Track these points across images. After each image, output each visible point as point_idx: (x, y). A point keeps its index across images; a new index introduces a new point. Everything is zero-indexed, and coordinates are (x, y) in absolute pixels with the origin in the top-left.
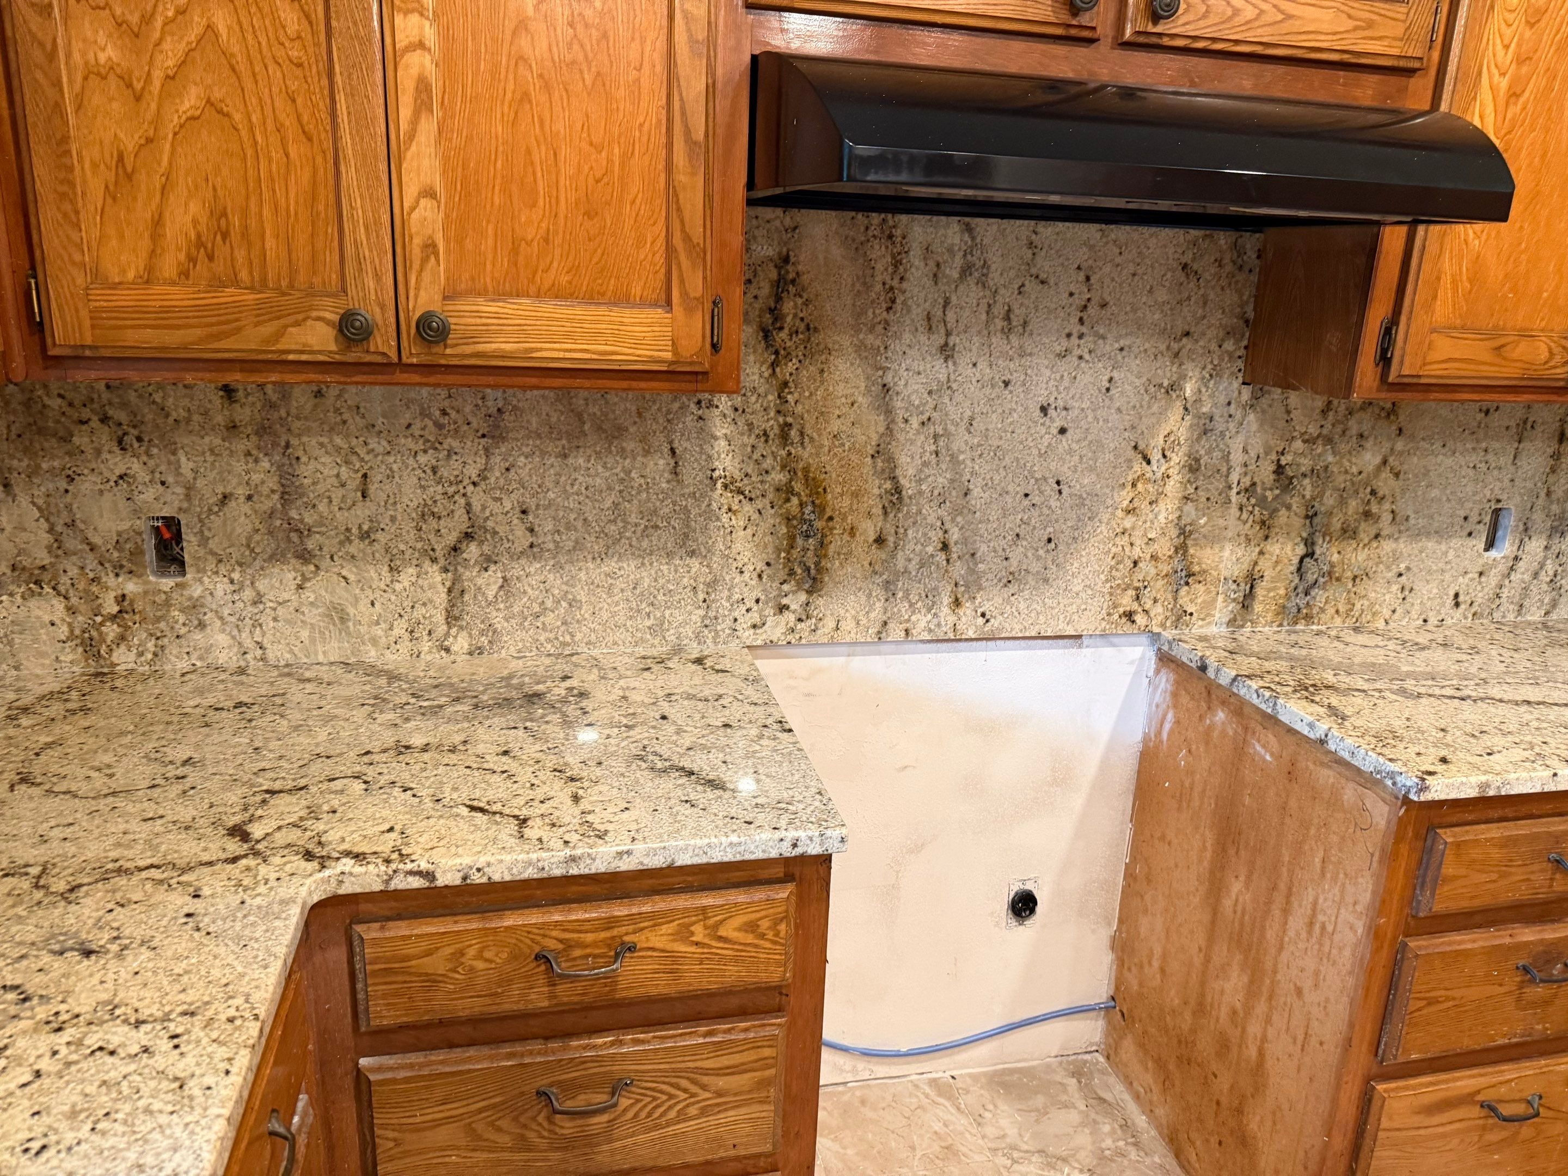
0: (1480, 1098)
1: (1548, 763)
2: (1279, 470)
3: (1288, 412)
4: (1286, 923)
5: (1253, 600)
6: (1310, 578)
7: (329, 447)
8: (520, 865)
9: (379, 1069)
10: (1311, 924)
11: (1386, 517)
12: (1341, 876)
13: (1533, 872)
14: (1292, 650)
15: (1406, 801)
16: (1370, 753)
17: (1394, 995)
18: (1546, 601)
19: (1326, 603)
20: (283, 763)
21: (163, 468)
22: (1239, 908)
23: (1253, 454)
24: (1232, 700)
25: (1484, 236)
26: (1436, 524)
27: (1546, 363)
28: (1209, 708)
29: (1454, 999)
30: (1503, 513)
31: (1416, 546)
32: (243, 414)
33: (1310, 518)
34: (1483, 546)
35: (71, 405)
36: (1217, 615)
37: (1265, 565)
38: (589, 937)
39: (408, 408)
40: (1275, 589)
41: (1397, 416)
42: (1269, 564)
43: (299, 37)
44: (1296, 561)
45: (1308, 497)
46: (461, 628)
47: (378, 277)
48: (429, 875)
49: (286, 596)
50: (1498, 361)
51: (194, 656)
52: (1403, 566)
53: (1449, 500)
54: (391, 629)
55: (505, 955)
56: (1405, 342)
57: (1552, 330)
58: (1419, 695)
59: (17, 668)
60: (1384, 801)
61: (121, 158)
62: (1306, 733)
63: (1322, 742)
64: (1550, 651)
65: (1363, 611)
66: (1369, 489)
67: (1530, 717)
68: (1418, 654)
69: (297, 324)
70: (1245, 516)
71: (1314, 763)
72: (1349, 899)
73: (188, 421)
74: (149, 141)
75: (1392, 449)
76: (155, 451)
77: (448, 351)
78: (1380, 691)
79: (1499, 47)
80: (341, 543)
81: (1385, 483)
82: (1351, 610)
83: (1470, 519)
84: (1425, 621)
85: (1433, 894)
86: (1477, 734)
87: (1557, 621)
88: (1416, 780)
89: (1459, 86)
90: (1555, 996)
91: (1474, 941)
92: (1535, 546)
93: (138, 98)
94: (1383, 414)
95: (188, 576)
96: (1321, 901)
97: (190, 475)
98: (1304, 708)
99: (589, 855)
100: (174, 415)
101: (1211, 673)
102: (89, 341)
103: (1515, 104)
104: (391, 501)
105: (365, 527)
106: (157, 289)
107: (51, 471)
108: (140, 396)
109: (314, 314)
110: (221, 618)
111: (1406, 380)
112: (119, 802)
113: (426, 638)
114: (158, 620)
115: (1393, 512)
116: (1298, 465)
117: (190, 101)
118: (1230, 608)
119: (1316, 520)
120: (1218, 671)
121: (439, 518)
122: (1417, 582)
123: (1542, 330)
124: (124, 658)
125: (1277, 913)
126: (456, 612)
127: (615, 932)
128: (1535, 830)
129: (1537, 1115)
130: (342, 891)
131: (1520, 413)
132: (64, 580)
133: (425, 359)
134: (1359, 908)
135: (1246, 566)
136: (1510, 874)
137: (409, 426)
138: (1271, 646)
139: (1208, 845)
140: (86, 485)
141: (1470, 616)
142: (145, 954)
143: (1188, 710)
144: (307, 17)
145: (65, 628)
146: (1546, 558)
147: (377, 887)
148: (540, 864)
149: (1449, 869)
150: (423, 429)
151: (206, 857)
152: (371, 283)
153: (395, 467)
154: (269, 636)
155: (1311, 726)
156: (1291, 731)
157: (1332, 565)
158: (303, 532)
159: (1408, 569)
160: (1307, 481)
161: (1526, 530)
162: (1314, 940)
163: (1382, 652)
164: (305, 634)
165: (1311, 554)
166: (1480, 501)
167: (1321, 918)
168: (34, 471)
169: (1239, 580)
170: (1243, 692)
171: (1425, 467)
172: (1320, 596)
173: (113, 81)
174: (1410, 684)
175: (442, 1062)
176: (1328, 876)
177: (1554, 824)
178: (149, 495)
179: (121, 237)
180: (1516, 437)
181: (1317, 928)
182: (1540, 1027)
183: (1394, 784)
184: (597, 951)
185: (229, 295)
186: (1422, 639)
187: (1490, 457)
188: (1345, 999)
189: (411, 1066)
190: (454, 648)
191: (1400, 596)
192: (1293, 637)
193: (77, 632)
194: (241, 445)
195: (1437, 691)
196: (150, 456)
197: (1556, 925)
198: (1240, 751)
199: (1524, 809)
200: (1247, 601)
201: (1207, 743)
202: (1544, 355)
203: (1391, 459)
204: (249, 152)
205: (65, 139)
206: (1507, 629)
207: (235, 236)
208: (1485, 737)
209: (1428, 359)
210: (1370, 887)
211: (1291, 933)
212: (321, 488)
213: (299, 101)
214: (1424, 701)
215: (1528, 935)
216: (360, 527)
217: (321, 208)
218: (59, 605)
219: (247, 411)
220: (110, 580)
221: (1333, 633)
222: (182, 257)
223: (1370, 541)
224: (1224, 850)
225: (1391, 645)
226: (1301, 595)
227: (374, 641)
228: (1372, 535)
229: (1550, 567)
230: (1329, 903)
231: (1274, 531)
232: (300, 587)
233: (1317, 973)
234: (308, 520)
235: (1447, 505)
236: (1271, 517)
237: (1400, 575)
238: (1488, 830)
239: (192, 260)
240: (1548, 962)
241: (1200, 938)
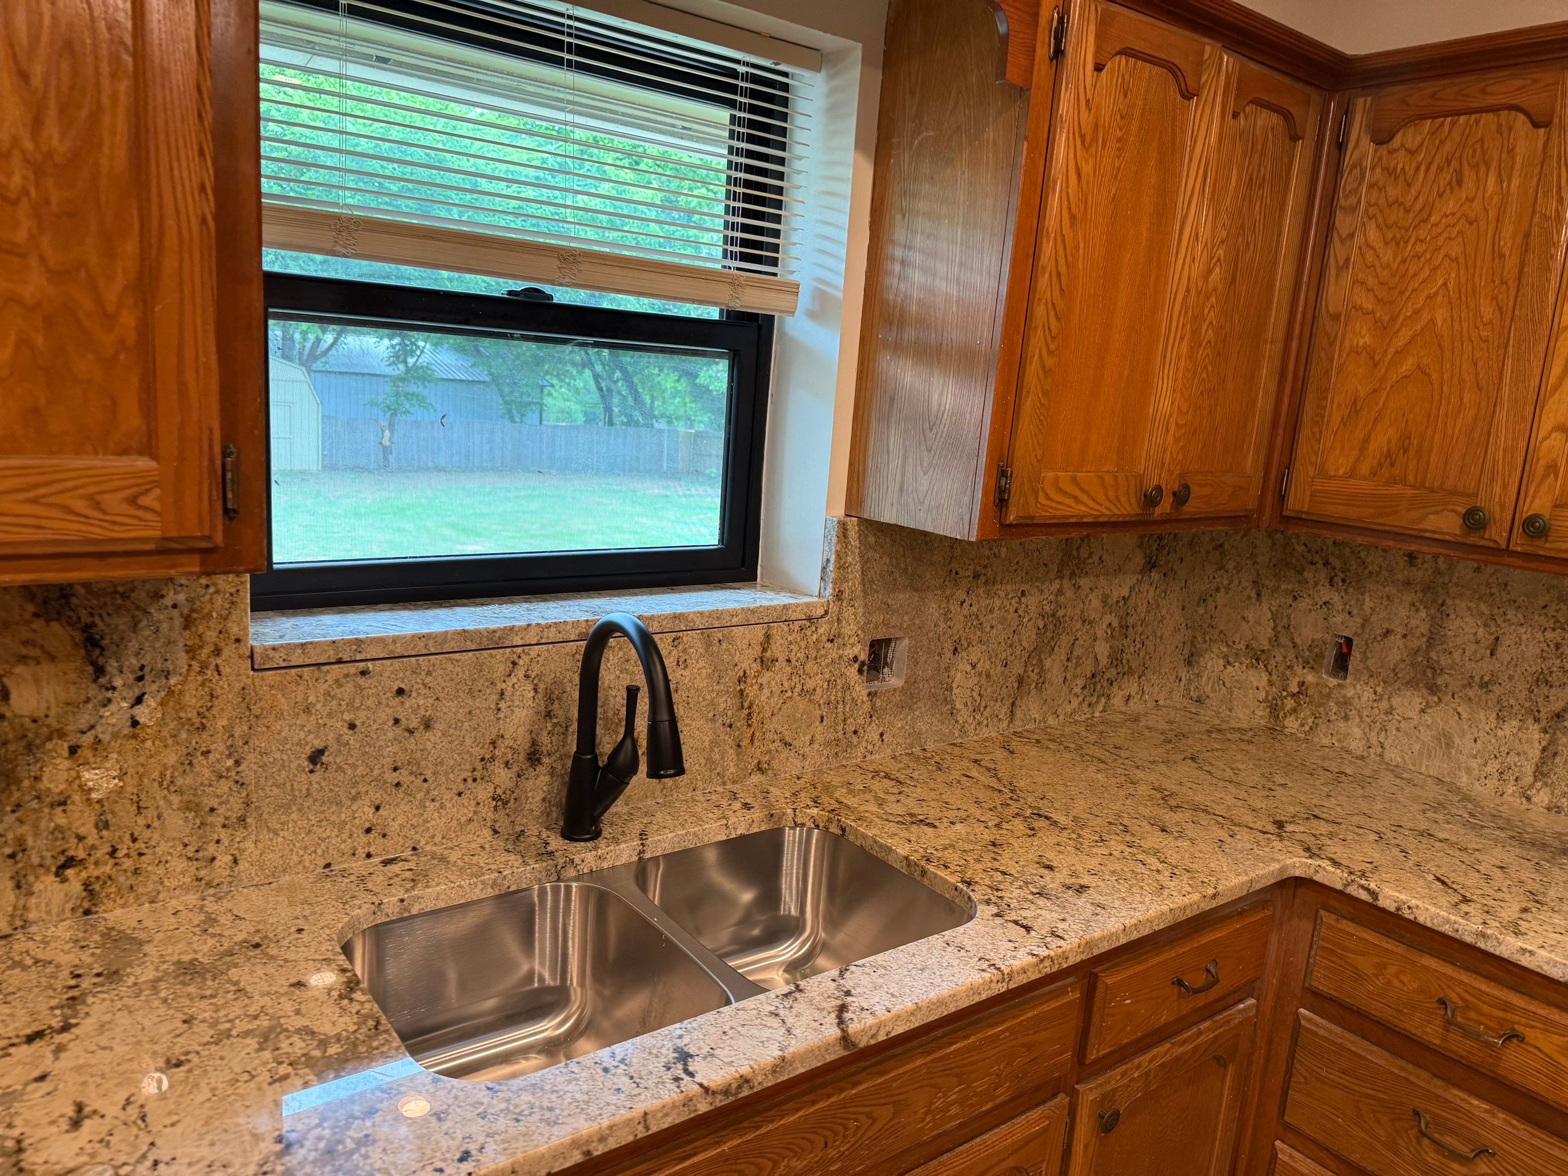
7: (1475, 611)
8: (1440, 919)
9: (1310, 1020)
20: (1338, 809)
21: (1352, 603)
32: (1418, 575)
35: (1309, 551)
38: (1486, 1008)
39: (1548, 592)
43: (1491, 323)
46: (1546, 784)
47: (1505, 486)
48: (1374, 894)
49: (1410, 714)
51: (1335, 738)
54: (1485, 765)
55: (1415, 986)
59: (1230, 710)
61: (1355, 402)
69: (1436, 513)
73: (1378, 574)
74: (1375, 391)
76: (1351, 590)
77: (1547, 545)
80: (1464, 686)
93: (1375, 365)
95: (1348, 681)
97: (1368, 611)
99: (1497, 938)
100: (1370, 568)
102: (1305, 509)
104: (1513, 663)
105: (1486, 679)
106: (1352, 481)
107: (1286, 591)
108: (1352, 552)
109: (1450, 507)
110: (1361, 717)
112: (1229, 786)
113: (1512, 782)
114: (1320, 705)
117: (1408, 365)
121: (1551, 686)
124: (1292, 724)
126: (1545, 769)
127: (1509, 1016)
130: (1316, 878)
132: (1273, 662)
133: (1527, 549)
137: (1545, 606)
140: (1304, 604)
142: (1188, 843)
144: (1500, 309)
145: (1264, 693)
147: (1339, 886)
148: (1456, 926)
150: (1557, 611)
151: (1252, 825)
152: (1498, 489)
153: (1524, 637)
154: (1390, 740)
158: (1437, 670)
164: (1416, 747)
168: (1276, 589)
173: (1364, 355)
175: (1352, 1042)
178: (1338, 619)
179: (1342, 448)
184: (1491, 1024)
185: (1396, 489)
189: (1330, 1032)
190: (1535, 799)
193: (1270, 698)
194: (1409, 597)
196: (1346, 592)
204: (1437, 397)
205: (1327, 390)
207: (1412, 452)
212: (1459, 641)
213: (1480, 365)
216: (1482, 677)
217: (1477, 436)
218: (1265, 677)
219: (1420, 574)
220: (1299, 670)
222: (1375, 462)
227: (1469, 771)
232: (1423, 711)
234: (1443, 662)
239: (1381, 465)
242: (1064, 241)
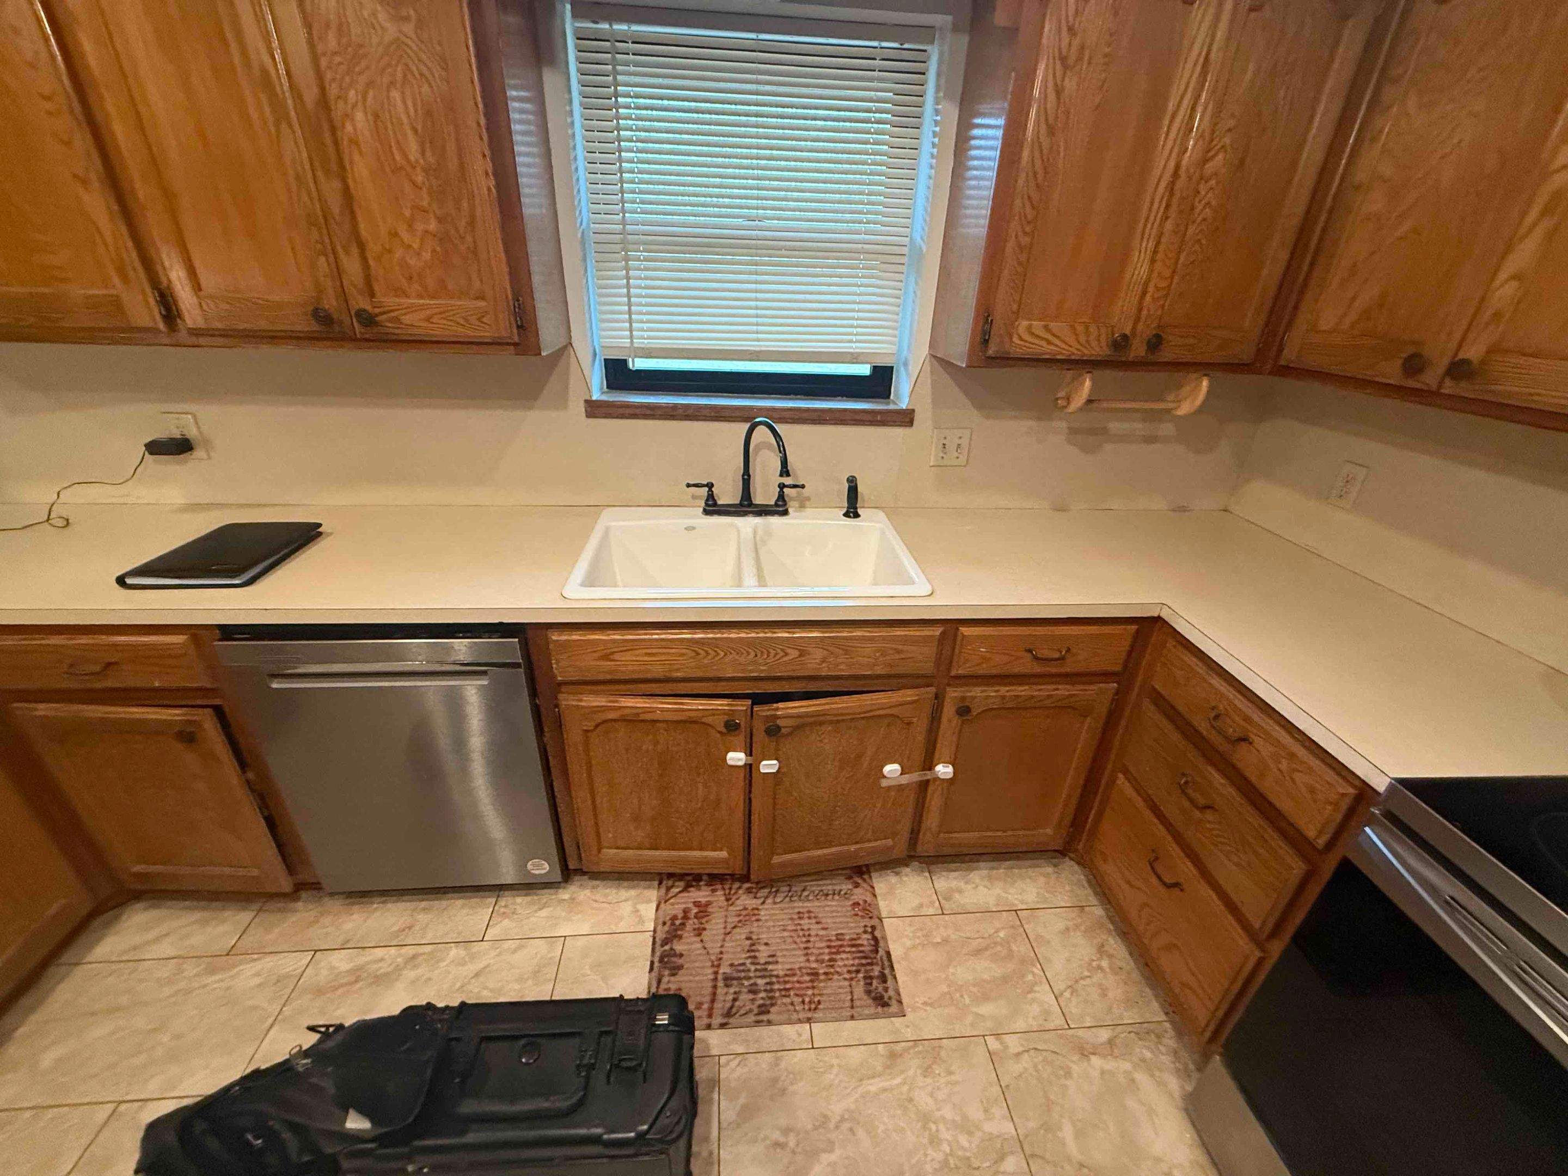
102: (1294, 359)
152: (1443, 338)
222: (1355, 318)
239: (1359, 320)
242: (1040, 146)
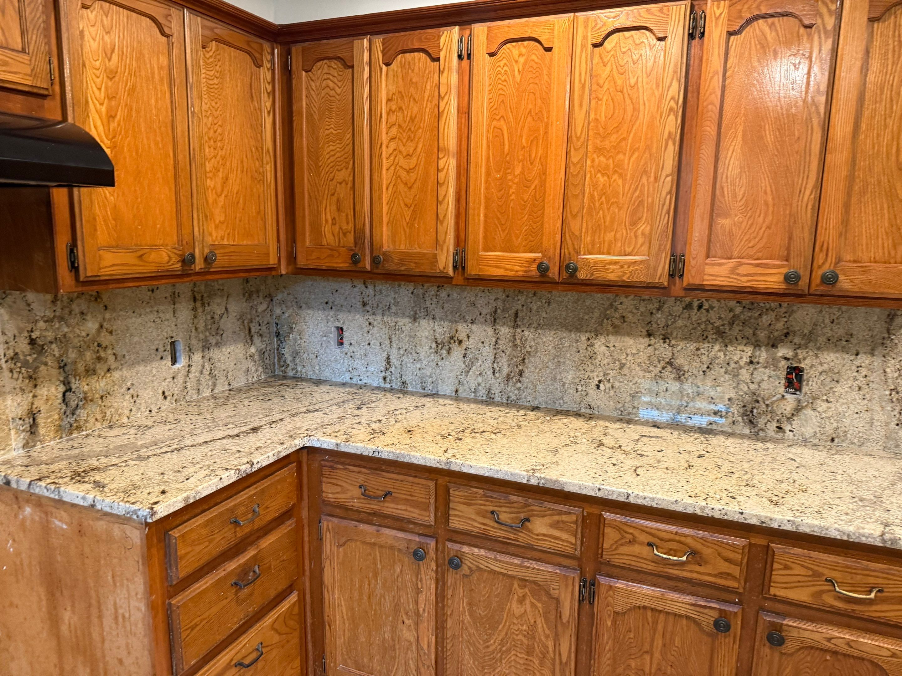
0: (233, 663)
1: (217, 473)
2: (32, 342)
3: (29, 305)
4: (102, 624)
5: (37, 427)
6: (73, 404)
10: (116, 618)
11: (111, 358)
12: (125, 581)
13: (225, 533)
14: (69, 452)
15: (147, 524)
16: (121, 503)
17: (173, 635)
18: (210, 384)
19: (88, 416)
22: (72, 627)
23: (10, 335)
24: (33, 497)
25: (115, 194)
26: (141, 356)
27: (168, 262)
28: (19, 508)
29: (205, 619)
30: (176, 343)
31: (134, 371)
33: (62, 367)
34: (170, 363)
36: (14, 444)
37: (38, 403)
40: (50, 417)
41: (101, 299)
42: (42, 402)
44: (60, 396)
45: (57, 355)
50: (141, 263)
52: (129, 384)
53: (144, 342)
56: (84, 256)
57: (167, 245)
58: (149, 457)
60: (136, 528)
62: (82, 504)
63: (93, 506)
64: (215, 411)
65: (112, 415)
66: (96, 344)
67: (206, 450)
68: (147, 432)
70: (15, 375)
71: (93, 520)
72: (133, 593)
75: (104, 318)
78: (126, 461)
79: (95, 89)
81: (105, 338)
82: (105, 416)
83: (160, 350)
84: (150, 411)
85: (177, 569)
86: (180, 470)
87: (218, 393)
88: (148, 510)
89: (76, 107)
90: (254, 589)
91: (207, 583)
92: (197, 357)
94: (93, 299)
96: (118, 601)
98: (78, 488)
101: (14, 485)
103: (114, 121)
111: (91, 279)
115: (114, 354)
116: (45, 337)
118: (22, 437)
119: (67, 368)
120: (18, 482)
122: (139, 391)
123: (162, 245)
125: (95, 620)
128: (220, 510)
129: (262, 654)
131: (170, 290)
134: (139, 596)
135: (26, 407)
136: (215, 539)
138: (56, 453)
139: (43, 597)
141: (174, 402)
143: (6, 513)
146: (204, 362)
149: (180, 552)
155: (84, 498)
156: (74, 505)
157: (85, 393)
159: (132, 384)
160: (54, 346)
161: (190, 350)
162: (120, 627)
163: (127, 437)
165: (70, 390)
166: (162, 339)
167: (120, 611)
169: (24, 417)
170: (37, 491)
171: (126, 326)
172: (82, 414)
174: (143, 452)
176: (118, 584)
177: (228, 504)
180: (172, 302)
181: (120, 619)
182: (251, 609)
183: (138, 517)
186: (150, 423)
187: (161, 315)
188: (146, 653)
191: (132, 401)
192: (70, 443)
195: (159, 451)
197: (244, 554)
198: (46, 528)
199: (212, 502)
200: (33, 429)
201: (24, 531)
202: (166, 259)
203: (105, 324)
206: (193, 404)
208: (185, 470)
209: (101, 266)
210: (142, 580)
211: (107, 629)
214: (151, 459)
215: (232, 566)
221: (96, 433)
223: (105, 374)
224: (53, 595)
225: (132, 431)
226: (70, 416)
228: (106, 370)
229: (207, 366)
230: (123, 601)
231: (39, 381)
233: (127, 645)
235: (145, 345)
236: (35, 372)
237: (129, 389)
238: (197, 521)
240: (245, 574)
241: (54, 659)
